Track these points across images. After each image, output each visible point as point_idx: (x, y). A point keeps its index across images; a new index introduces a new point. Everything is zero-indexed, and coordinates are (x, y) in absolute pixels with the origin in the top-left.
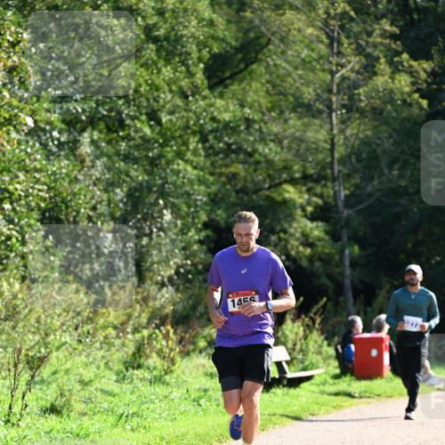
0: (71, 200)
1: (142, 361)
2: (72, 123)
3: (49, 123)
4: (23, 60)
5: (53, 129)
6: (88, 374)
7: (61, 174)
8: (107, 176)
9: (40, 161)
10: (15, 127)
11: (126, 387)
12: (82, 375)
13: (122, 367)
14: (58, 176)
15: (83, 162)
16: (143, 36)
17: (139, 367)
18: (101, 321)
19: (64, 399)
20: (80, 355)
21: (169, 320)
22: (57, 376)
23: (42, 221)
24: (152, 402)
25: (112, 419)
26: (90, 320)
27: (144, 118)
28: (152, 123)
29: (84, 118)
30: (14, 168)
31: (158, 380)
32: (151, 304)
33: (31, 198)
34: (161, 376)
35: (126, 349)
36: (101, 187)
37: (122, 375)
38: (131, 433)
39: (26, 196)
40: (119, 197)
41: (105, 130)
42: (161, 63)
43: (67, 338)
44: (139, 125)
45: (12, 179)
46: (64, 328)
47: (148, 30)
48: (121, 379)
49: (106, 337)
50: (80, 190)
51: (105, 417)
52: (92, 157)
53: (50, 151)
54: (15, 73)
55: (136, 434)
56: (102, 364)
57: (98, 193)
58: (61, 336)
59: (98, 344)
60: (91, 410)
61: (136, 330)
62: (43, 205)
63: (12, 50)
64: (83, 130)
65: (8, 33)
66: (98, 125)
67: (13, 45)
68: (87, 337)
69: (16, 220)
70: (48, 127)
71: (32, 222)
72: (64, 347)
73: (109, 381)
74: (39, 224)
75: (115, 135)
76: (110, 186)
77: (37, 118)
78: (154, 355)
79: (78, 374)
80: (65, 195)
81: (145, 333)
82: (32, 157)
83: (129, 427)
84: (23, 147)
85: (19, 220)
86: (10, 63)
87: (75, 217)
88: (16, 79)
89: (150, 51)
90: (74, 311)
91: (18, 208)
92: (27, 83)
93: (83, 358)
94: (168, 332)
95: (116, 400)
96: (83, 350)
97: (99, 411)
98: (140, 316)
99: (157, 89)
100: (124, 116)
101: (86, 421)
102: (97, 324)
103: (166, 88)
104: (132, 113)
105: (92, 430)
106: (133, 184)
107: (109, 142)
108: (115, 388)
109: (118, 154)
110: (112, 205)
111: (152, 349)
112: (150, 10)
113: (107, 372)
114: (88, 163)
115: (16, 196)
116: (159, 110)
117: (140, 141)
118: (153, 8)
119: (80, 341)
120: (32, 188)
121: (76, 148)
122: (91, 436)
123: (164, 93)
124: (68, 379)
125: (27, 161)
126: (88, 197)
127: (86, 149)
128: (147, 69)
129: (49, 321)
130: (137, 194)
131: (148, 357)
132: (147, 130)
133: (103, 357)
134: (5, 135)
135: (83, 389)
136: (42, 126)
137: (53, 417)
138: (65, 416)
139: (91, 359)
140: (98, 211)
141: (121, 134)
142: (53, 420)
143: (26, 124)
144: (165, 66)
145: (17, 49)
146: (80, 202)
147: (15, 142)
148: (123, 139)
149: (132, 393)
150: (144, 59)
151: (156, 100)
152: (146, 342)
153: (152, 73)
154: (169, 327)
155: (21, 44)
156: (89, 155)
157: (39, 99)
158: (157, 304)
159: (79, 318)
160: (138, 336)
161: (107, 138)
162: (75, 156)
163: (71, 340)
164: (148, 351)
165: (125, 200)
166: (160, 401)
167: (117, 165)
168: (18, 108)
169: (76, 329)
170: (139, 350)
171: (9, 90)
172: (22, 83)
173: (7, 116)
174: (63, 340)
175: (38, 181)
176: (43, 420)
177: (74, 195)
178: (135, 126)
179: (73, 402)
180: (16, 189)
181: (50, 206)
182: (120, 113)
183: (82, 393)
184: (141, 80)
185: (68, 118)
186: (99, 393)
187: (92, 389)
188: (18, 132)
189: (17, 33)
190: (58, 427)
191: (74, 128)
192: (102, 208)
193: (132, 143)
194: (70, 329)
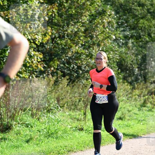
0: (125, 59)
1: (146, 105)
2: (126, 37)
3: (119, 37)
4: (113, 20)
5: (121, 39)
6: (130, 109)
7: (123, 52)
8: (136, 52)
9: (117, 48)
10: (110, 39)
11: (141, 112)
12: (128, 109)
13: (140, 107)
14: (122, 53)
15: (129, 48)
16: (146, 12)
17: (145, 106)
18: (134, 94)
19: (123, 116)
20: (128, 103)
21: (154, 93)
22: (121, 109)
23: (117, 65)
24: (148, 116)
25: (137, 121)
26: (131, 93)
27: (147, 35)
28: (149, 37)
29: (129, 36)
30: (109, 50)
31: (150, 110)
32: (148, 88)
33: (114, 59)
34: (151, 109)
35: (141, 102)
36: (134, 55)
37: (140, 109)
38: (142, 126)
39: (113, 58)
40: (139, 58)
41: (135, 39)
42: (152, 19)
43: (124, 98)
44: (145, 37)
45: (109, 54)
46: (124, 95)
47: (148, 10)
48: (140, 110)
49: (135, 98)
50: (128, 56)
51: (135, 121)
52: (132, 47)
53: (120, 45)
54: (110, 23)
55: (144, 126)
56: (134, 106)
57: (133, 57)
58: (123, 98)
59: (133, 100)
60: (131, 119)
61: (144, 96)
62: (117, 61)
63: (109, 17)
64: (129, 39)
65: (108, 12)
66: (133, 37)
67: (109, 15)
68: (130, 98)
69: (110, 65)
70: (119, 39)
71: (115, 65)
72: (123, 101)
73: (136, 110)
74: (116, 66)
75: (138, 40)
76: (137, 55)
77: (116, 36)
78: (149, 103)
79: (127, 109)
80: (124, 58)
81: (147, 97)
82: (115, 47)
83: (142, 124)
84: (112, 44)
85: (111, 65)
86: (108, 21)
87: (127, 64)
88: (110, 25)
89: (149, 16)
90: (126, 91)
91: (111, 62)
92: (113, 26)
93: (129, 104)
94: (153, 97)
95: (138, 116)
96: (129, 102)
97: (133, 119)
98: (145, 92)
99: (151, 27)
100: (141, 35)
101: (130, 122)
102: (133, 94)
103: (153, 26)
104: (143, 34)
105: (131, 124)
106: (143, 55)
107: (137, 43)
108: (138, 112)
109: (139, 46)
110: (137, 61)
111: (149, 101)
112: (149, 4)
113: (136, 108)
114: (131, 49)
115: (110, 58)
116: (151, 33)
117: (145, 42)
118: (150, 4)
119: (128, 99)
120: (115, 56)
121: (127, 44)
122: (131, 126)
123: (152, 28)
124: (125, 110)
125: (113, 48)
126: (131, 58)
127: (130, 45)
128: (148, 21)
129: (119, 93)
130: (144, 57)
131: (147, 104)
132: (147, 39)
133: (134, 104)
134: (107, 41)
135: (128, 113)
136: (118, 38)
137: (120, 120)
138: (124, 120)
139: (131, 104)
140: (133, 62)
141: (140, 40)
142: (120, 121)
143: (113, 38)
144: (153, 20)
145: (111, 16)
146: (128, 60)
147: (110, 43)
148: (141, 41)
149: (143, 114)
150: (147, 18)
151: (150, 30)
152: (147, 99)
153: (149, 22)
154: (153, 95)
155: (112, 15)
156: (131, 46)
157: (117, 30)
158: (150, 89)
159: (128, 93)
160: (144, 98)
161: (136, 41)
162: (127, 47)
163: (125, 99)
164: (147, 102)
165: (141, 59)
166: (151, 116)
167: (139, 49)
168: (111, 33)
169: (127, 95)
170: (145, 102)
171: (108, 28)
172: (112, 26)
173: (108, 36)
174: (123, 99)
175: (116, 54)
176: (117, 121)
177: (126, 58)
178: (144, 38)
179: (126, 117)
180: (110, 56)
181: (120, 61)
182: (140, 34)
183: (128, 114)
184: (146, 24)
185: (125, 36)
186: (133, 114)
187: (131, 113)
188: (110, 40)
189: (111, 12)
190: (122, 123)
191: (127, 38)
192: (135, 61)
193: (143, 43)
194: (125, 96)
